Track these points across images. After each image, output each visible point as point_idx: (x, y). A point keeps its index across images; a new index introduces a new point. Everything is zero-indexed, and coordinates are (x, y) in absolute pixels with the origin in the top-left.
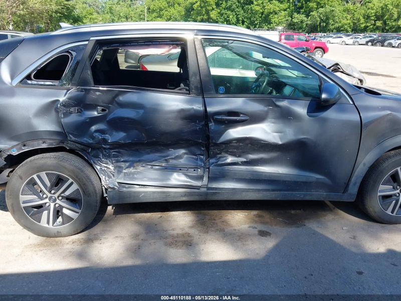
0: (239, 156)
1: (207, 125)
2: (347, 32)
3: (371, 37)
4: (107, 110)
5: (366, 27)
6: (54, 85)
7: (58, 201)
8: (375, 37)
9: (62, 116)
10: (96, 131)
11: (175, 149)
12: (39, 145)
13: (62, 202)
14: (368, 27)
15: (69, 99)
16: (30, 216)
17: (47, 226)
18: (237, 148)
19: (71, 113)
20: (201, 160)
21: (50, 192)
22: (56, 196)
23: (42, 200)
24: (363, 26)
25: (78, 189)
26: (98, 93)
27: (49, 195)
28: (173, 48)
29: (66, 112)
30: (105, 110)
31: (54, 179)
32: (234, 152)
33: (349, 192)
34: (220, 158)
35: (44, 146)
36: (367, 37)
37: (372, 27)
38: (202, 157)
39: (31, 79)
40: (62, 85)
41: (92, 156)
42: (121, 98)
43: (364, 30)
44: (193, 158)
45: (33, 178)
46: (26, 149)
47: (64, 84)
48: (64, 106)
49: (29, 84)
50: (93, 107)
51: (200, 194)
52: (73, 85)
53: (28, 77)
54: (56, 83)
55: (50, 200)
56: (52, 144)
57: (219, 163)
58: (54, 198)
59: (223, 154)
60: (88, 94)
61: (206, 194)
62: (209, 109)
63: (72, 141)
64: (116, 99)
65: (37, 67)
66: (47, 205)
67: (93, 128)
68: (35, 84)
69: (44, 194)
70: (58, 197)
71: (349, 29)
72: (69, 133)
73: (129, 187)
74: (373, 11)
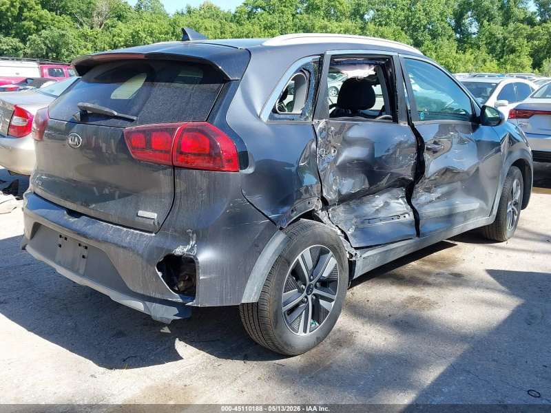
4: (336, 152)
7: (315, 291)
12: (306, 208)
13: (320, 289)
16: (290, 325)
22: (314, 282)
23: (302, 293)
25: (336, 264)
27: (308, 284)
31: (317, 255)
35: (310, 208)
39: (275, 112)
45: (298, 260)
46: (294, 217)
47: (307, 118)
49: (277, 119)
55: (308, 291)
56: (314, 204)
58: (312, 286)
63: (322, 197)
66: (305, 299)
70: (316, 284)
74: (120, 39)
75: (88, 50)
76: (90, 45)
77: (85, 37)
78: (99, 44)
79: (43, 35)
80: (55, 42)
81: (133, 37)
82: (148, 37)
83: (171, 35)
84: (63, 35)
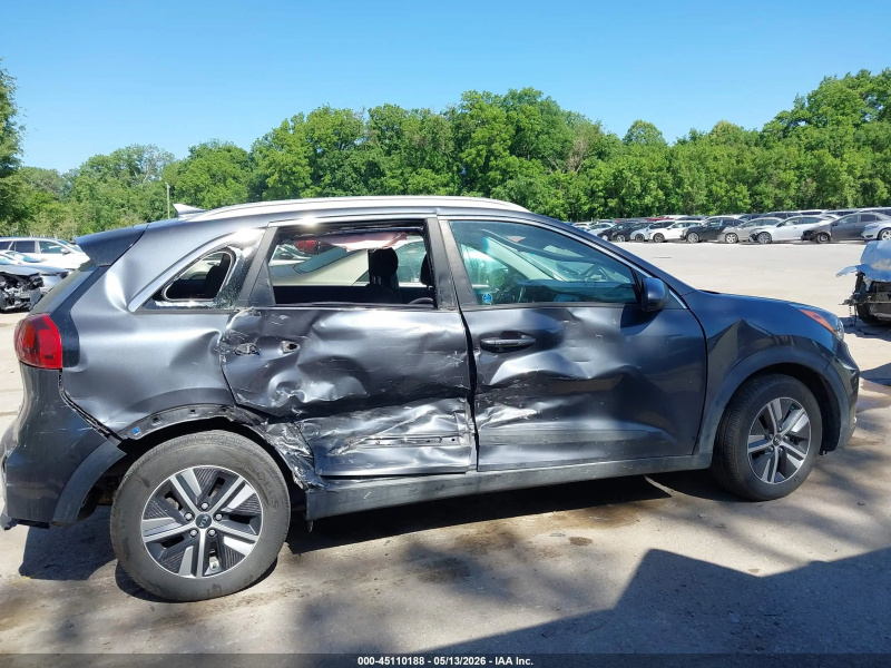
0: (524, 407)
1: (471, 356)
2: (561, 219)
3: (604, 226)
4: (299, 347)
5: (592, 210)
6: (206, 307)
7: (214, 524)
8: (612, 225)
9: (225, 360)
10: (282, 385)
11: (413, 406)
12: (183, 416)
13: (223, 523)
14: (595, 209)
15: (236, 328)
16: (159, 561)
17: (192, 576)
18: (518, 392)
19: (238, 354)
20: (463, 421)
21: (199, 507)
22: (211, 513)
23: (184, 524)
24: (586, 208)
25: (254, 495)
26: (283, 317)
27: (198, 513)
28: (401, 239)
29: (231, 353)
30: (295, 347)
31: (209, 479)
32: (516, 400)
33: (701, 450)
34: (492, 412)
35: (193, 417)
36: (598, 227)
37: (601, 209)
38: (463, 415)
39: (161, 299)
40: (219, 307)
41: (270, 433)
42: (324, 324)
43: (590, 215)
44: (447, 419)
45: (169, 481)
46: (159, 426)
47: (224, 304)
48: (227, 342)
49: (159, 307)
50: (273, 341)
51: (468, 482)
52: (240, 304)
53: (157, 296)
54: (210, 303)
55: (198, 524)
56: (205, 413)
57: (493, 421)
58: (206, 518)
59: (497, 406)
60: (267, 319)
61: (479, 480)
62: (472, 330)
63: (238, 405)
64: (314, 326)
65: (173, 277)
66: (194, 533)
67: (275, 381)
68: (170, 307)
69: (189, 510)
70: (215, 516)
71: (563, 215)
72: (238, 391)
73: (340, 485)
74: (599, 183)
75: (558, 199)
76: (561, 193)
77: (556, 183)
78: (572, 191)
79: (509, 186)
80: (521, 193)
81: (615, 178)
82: (635, 177)
83: (665, 171)
84: (531, 184)
